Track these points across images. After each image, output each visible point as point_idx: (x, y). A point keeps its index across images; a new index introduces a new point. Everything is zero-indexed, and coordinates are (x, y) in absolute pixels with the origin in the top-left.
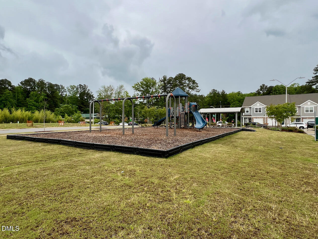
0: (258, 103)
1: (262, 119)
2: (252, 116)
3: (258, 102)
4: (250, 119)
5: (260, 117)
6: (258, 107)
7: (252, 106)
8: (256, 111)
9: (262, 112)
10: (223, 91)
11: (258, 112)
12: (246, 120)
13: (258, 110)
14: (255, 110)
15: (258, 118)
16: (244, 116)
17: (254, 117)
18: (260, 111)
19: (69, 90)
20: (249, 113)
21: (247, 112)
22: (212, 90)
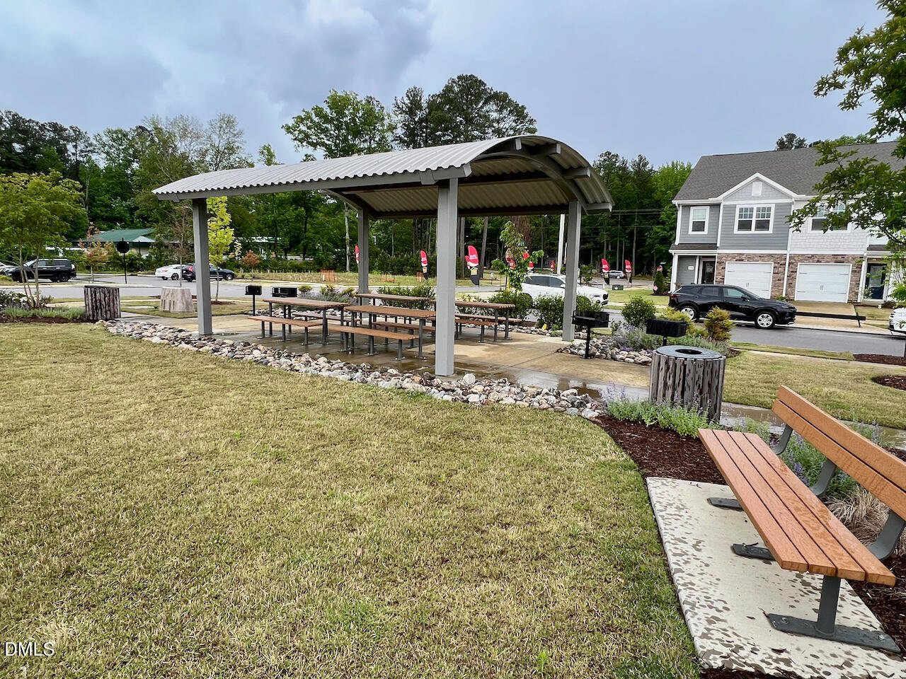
0: (758, 179)
1: (769, 268)
2: (718, 251)
3: (758, 175)
4: (709, 265)
5: (761, 256)
6: (755, 205)
7: (725, 199)
8: (745, 225)
9: (771, 231)
10: (641, 158)
11: (753, 231)
12: (691, 268)
13: (754, 220)
14: (737, 219)
15: (750, 258)
16: (682, 246)
17: (728, 255)
18: (763, 225)
19: (104, 145)
20: (706, 232)
21: (699, 226)
22: (601, 156)
